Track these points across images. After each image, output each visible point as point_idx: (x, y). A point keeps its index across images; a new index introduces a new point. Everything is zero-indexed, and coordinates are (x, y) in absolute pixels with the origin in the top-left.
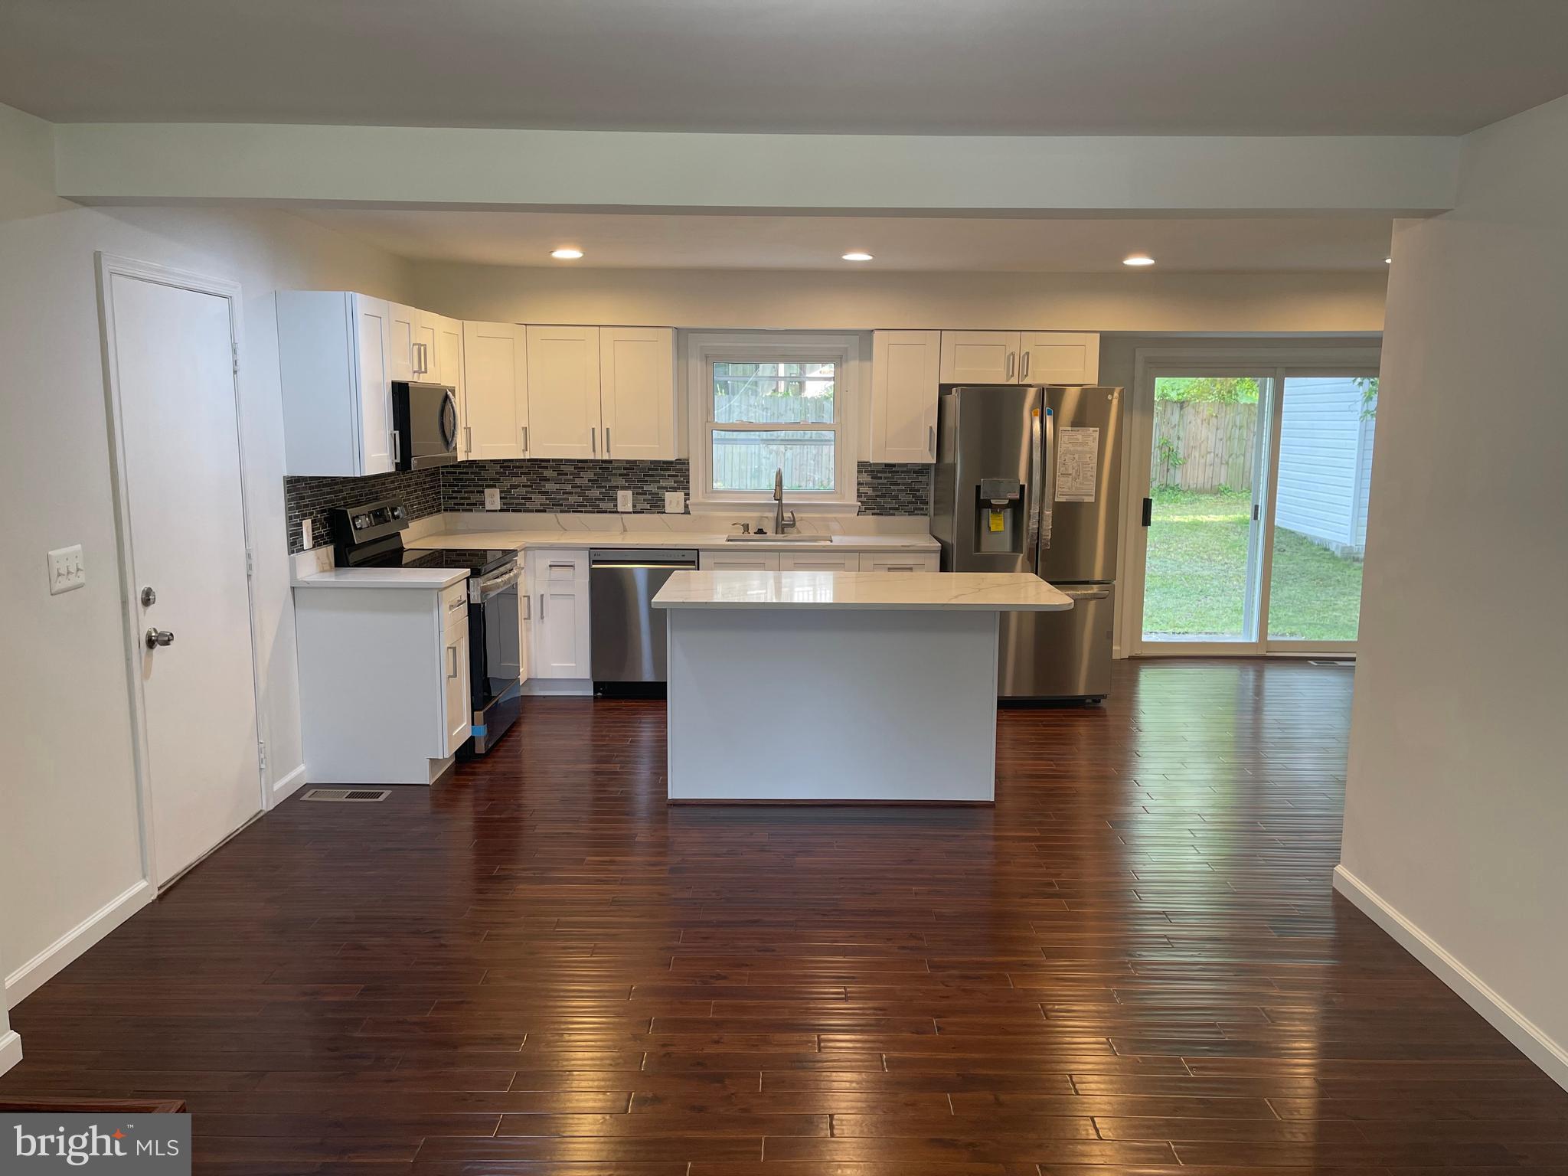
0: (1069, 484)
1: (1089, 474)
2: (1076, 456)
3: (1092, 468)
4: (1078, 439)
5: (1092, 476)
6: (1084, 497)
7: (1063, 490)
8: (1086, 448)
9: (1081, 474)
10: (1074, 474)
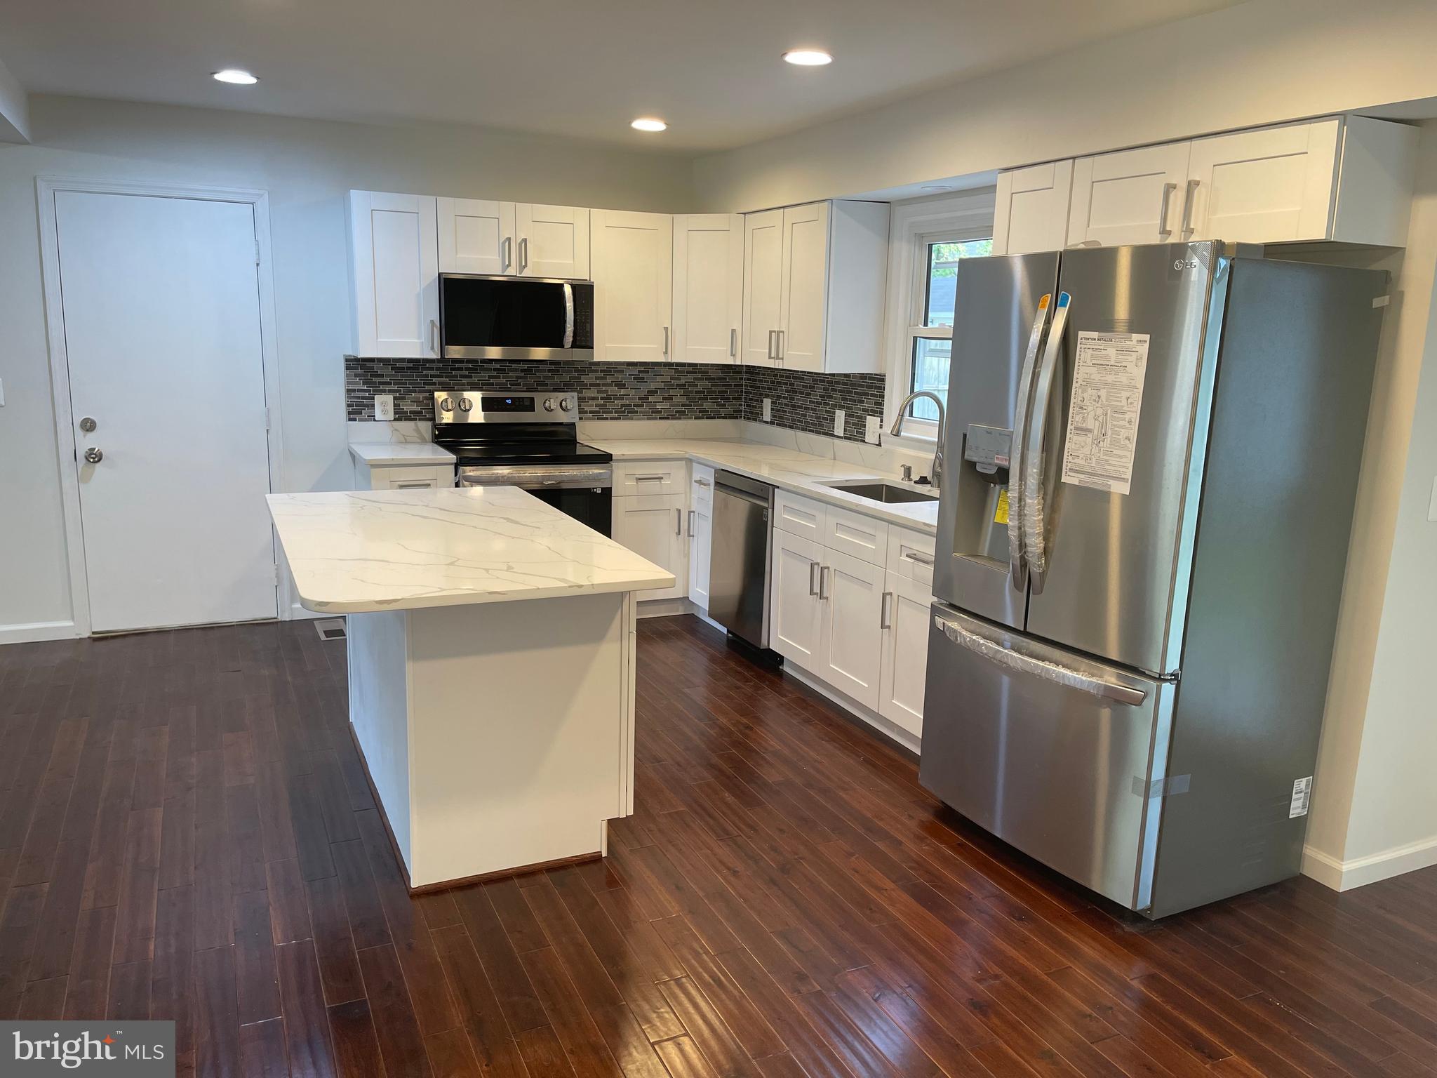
0: (1086, 451)
1: (1124, 433)
2: (1103, 393)
3: (1130, 422)
4: (1107, 357)
5: (1128, 438)
6: (1111, 482)
7: (1076, 461)
8: (1123, 378)
9: (1109, 432)
10: (1096, 432)
